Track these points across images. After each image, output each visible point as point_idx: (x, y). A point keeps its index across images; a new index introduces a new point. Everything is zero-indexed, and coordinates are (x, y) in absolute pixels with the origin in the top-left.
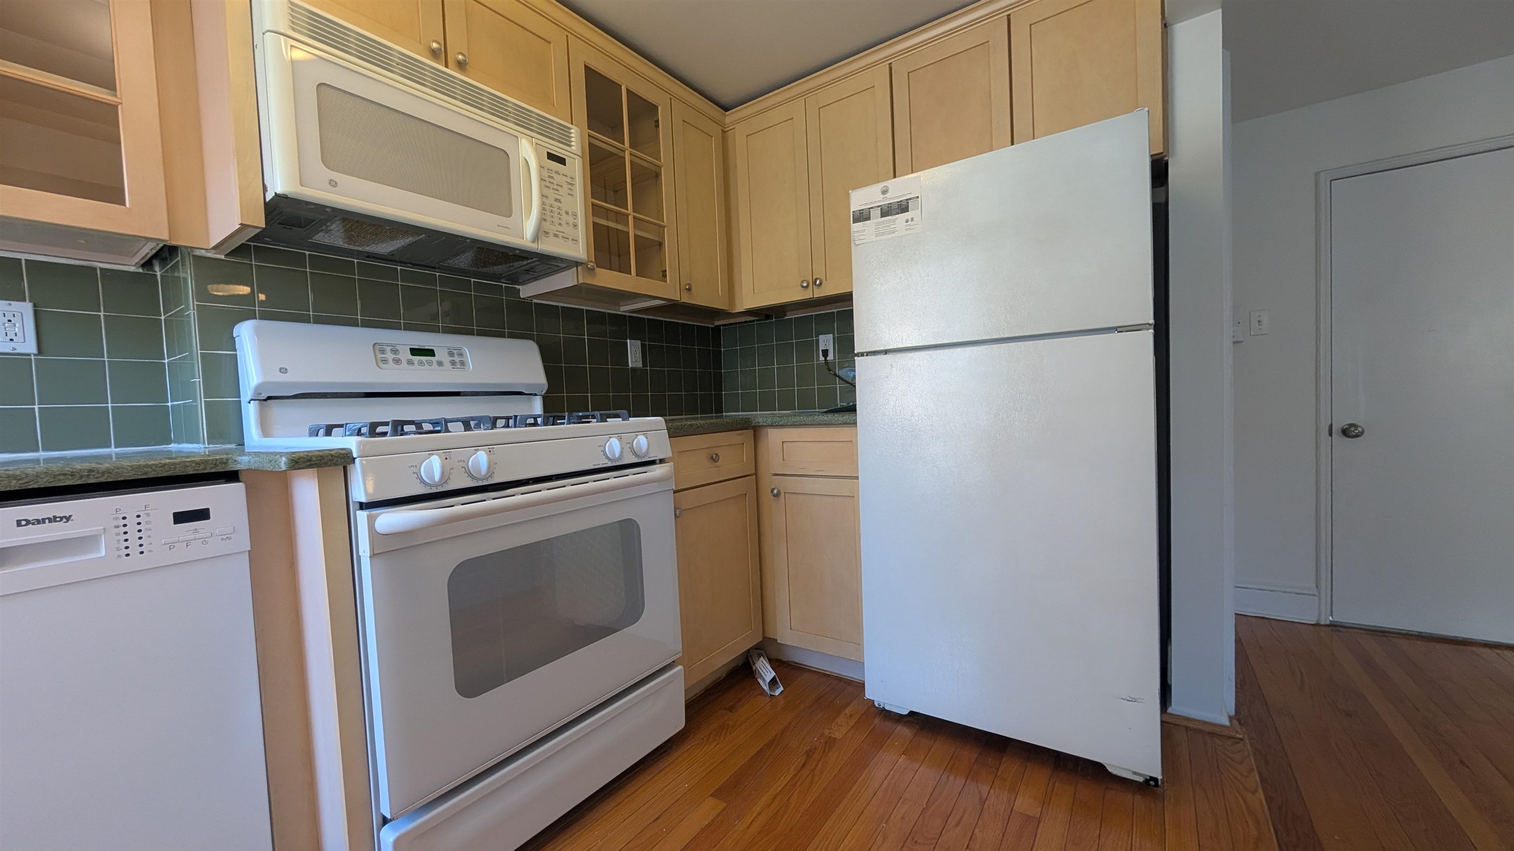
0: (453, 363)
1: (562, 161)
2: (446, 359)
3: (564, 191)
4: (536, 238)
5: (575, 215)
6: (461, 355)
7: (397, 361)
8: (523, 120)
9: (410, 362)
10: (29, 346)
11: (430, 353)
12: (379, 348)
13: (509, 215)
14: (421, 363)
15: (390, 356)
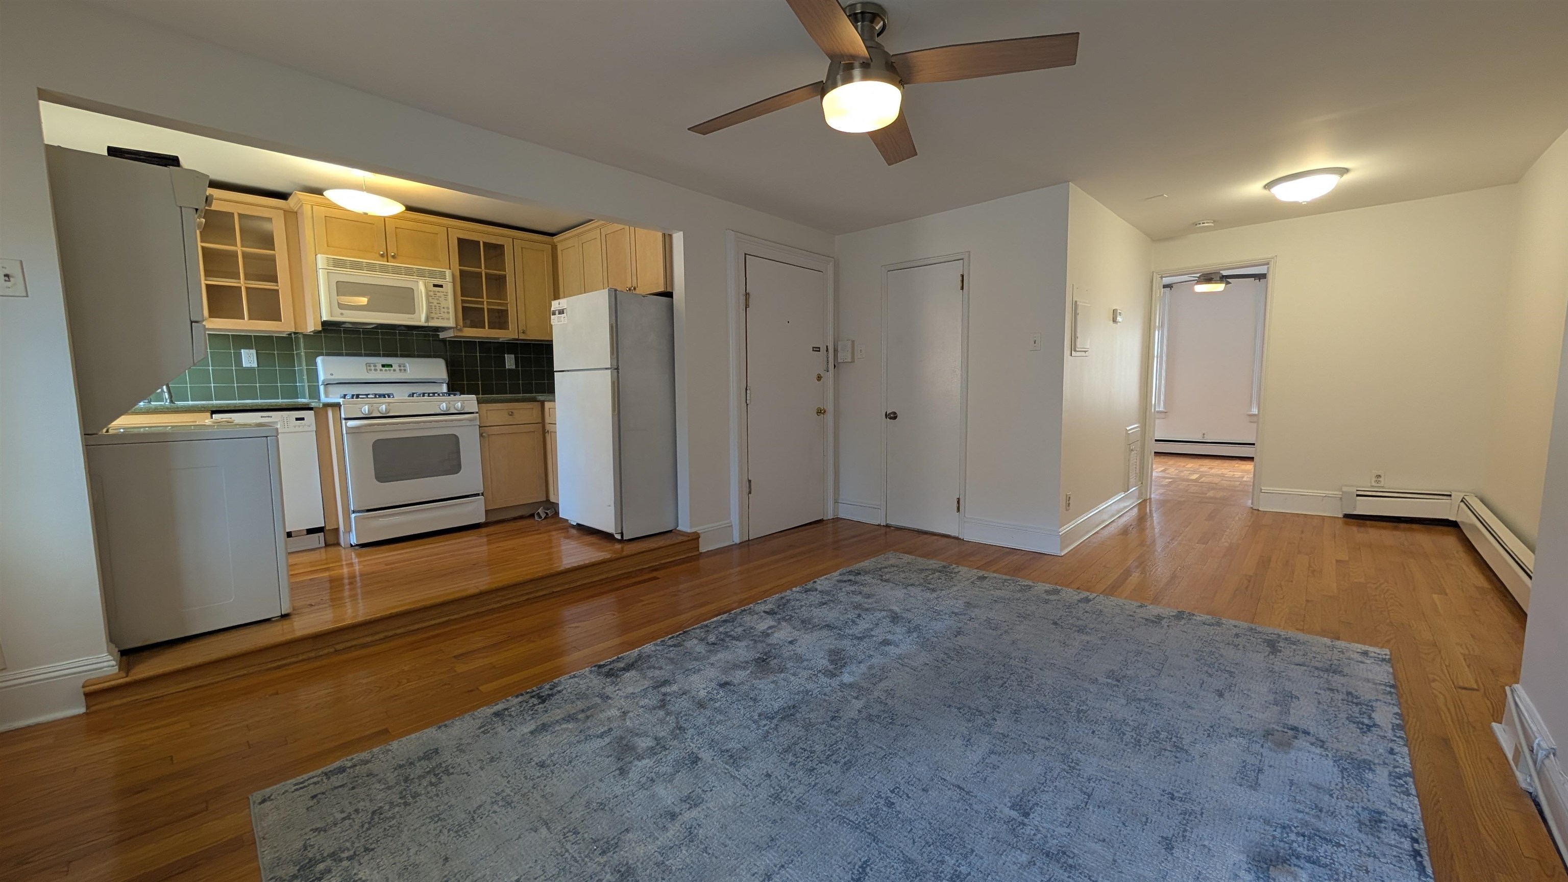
0: (400, 370)
1: (441, 286)
2: (397, 368)
3: (442, 299)
4: (427, 320)
5: (448, 308)
6: (404, 366)
7: (376, 370)
8: (421, 274)
9: (381, 370)
10: (255, 365)
11: (391, 366)
12: (369, 365)
13: (414, 313)
14: (386, 370)
15: (373, 368)
